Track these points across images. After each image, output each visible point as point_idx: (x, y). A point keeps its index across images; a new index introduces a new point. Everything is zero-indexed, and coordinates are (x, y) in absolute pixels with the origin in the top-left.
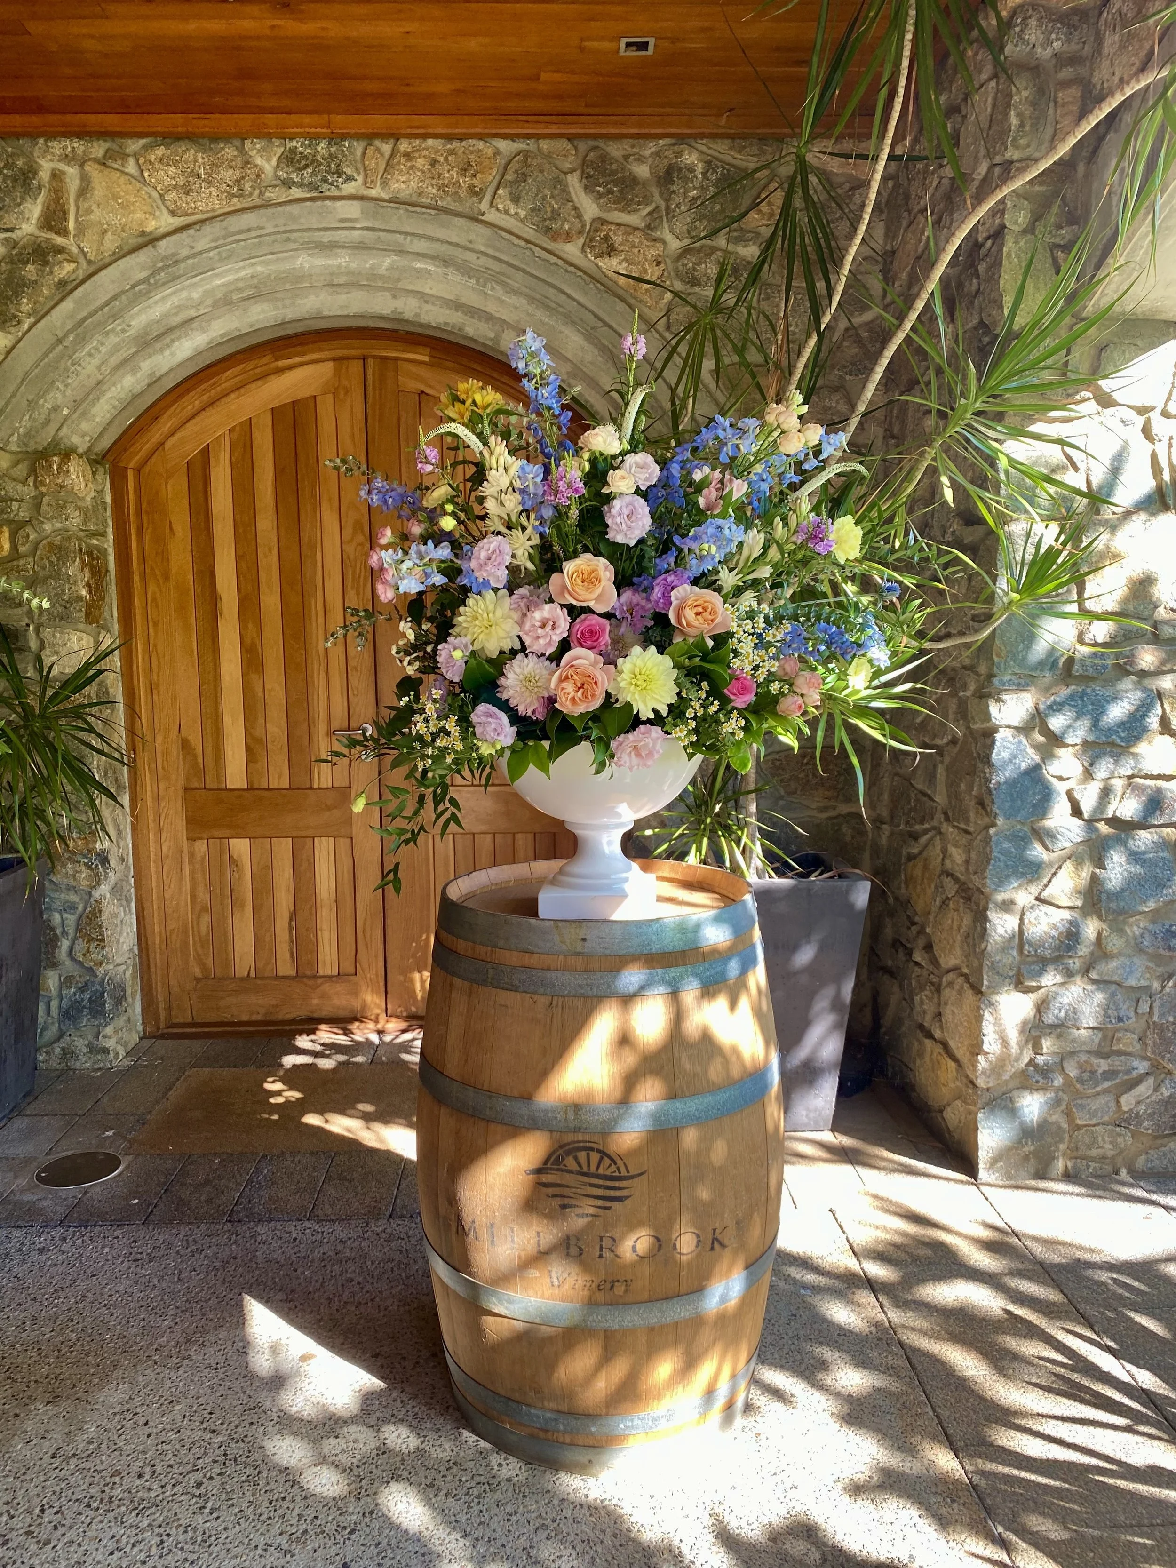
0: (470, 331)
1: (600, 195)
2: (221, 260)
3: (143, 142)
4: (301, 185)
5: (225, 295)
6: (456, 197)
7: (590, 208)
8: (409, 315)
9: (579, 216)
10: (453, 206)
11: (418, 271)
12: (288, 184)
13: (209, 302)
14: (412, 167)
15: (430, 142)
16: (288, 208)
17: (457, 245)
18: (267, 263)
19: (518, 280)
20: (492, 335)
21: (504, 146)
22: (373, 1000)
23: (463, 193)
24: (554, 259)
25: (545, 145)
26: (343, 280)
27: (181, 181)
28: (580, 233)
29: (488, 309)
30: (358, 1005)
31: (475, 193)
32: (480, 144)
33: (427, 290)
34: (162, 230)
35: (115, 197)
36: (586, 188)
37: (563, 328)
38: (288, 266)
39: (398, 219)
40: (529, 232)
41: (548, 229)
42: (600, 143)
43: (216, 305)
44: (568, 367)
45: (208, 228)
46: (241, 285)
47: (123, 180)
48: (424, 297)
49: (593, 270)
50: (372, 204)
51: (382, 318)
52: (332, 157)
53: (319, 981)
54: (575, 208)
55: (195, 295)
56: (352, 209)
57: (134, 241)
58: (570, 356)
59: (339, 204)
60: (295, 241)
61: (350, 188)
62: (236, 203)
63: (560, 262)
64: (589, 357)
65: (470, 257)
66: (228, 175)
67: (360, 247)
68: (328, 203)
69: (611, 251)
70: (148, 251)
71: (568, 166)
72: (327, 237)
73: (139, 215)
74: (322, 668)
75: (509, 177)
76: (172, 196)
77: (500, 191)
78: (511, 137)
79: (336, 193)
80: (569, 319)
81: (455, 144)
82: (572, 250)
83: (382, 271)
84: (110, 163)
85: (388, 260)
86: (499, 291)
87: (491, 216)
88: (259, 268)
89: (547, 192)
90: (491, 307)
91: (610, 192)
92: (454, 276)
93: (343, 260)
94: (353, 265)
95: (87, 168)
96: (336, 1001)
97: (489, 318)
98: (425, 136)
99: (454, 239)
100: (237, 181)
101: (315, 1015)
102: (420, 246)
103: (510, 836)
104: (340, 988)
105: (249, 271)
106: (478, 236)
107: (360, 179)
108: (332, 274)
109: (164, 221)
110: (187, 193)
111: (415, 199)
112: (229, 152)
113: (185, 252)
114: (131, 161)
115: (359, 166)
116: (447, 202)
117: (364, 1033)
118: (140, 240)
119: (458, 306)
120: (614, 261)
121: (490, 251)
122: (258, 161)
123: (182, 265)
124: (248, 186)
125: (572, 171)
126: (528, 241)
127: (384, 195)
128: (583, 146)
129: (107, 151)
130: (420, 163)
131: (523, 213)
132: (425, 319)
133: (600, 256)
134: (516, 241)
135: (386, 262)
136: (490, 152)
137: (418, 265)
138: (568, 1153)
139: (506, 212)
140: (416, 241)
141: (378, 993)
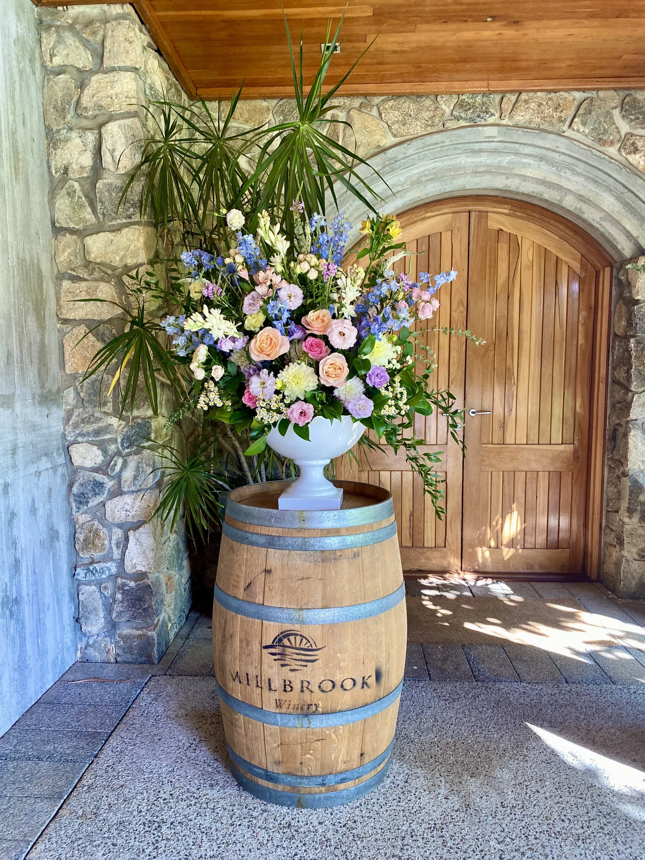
0: (546, 196)
1: (632, 120)
2: (419, 159)
3: (382, 98)
4: (465, 119)
5: (418, 179)
6: (551, 123)
7: (624, 127)
8: (513, 188)
9: (619, 132)
10: (550, 128)
11: (523, 164)
12: (458, 119)
13: (409, 182)
14: (528, 108)
15: (539, 94)
16: (459, 131)
17: (549, 149)
18: (442, 161)
19: (581, 167)
20: (558, 198)
21: (579, 95)
22: (455, 562)
23: (555, 121)
24: (603, 156)
25: (601, 94)
26: (481, 169)
27: (401, 118)
28: (619, 141)
29: (562, 184)
30: (445, 563)
31: (561, 120)
32: (566, 95)
33: (528, 174)
34: (388, 145)
35: (366, 128)
36: (624, 116)
37: (602, 193)
38: (453, 162)
39: (519, 136)
40: (589, 141)
41: (600, 139)
42: (632, 92)
43: (412, 184)
44: (602, 215)
45: (414, 143)
46: (427, 173)
47: (371, 118)
48: (524, 178)
49: (624, 161)
50: (504, 128)
51: (497, 190)
52: (484, 104)
53: (425, 550)
54: (617, 128)
55: (402, 179)
56: (493, 131)
57: (373, 151)
58: (605, 208)
59: (486, 128)
60: (459, 149)
61: (491, 120)
62: (429, 130)
63: (607, 157)
64: (617, 209)
65: (556, 155)
66: (426, 115)
67: (495, 151)
68: (480, 128)
69: (636, 150)
70: (382, 155)
71: (613, 105)
72: (477, 146)
73: (378, 137)
74: (436, 379)
75: (581, 111)
76: (396, 126)
77: (576, 120)
78: (584, 90)
79: (483, 123)
80: (609, 189)
81: (553, 95)
82: (612, 151)
83: (504, 164)
84: (363, 110)
85: (508, 158)
86: (569, 173)
87: (569, 133)
88: (438, 164)
89: (602, 119)
90: (563, 183)
91: (637, 118)
92: (544, 166)
93: (484, 159)
94: (488, 162)
95: (351, 113)
96: (434, 562)
97: (560, 188)
98: (536, 91)
99: (548, 146)
100: (431, 118)
101: (422, 569)
102: (528, 150)
103: (535, 473)
104: (436, 554)
105: (432, 166)
106: (562, 144)
107: (497, 115)
108: (477, 166)
109: (390, 140)
110: (404, 125)
111: (526, 125)
112: (428, 102)
113: (401, 156)
114: (375, 108)
115: (498, 108)
116: (545, 126)
117: (455, 579)
118: (377, 150)
119: (543, 182)
120: (637, 156)
121: (568, 152)
122: (443, 107)
123: (398, 163)
124: (437, 120)
125: (616, 108)
126: (589, 147)
127: (510, 123)
128: (622, 94)
129: (361, 104)
130: (533, 105)
131: (587, 131)
132: (522, 190)
133: (629, 153)
134: (583, 146)
135: (506, 160)
136: (571, 98)
137: (525, 160)
139: (578, 131)
140: (526, 147)
141: (457, 558)
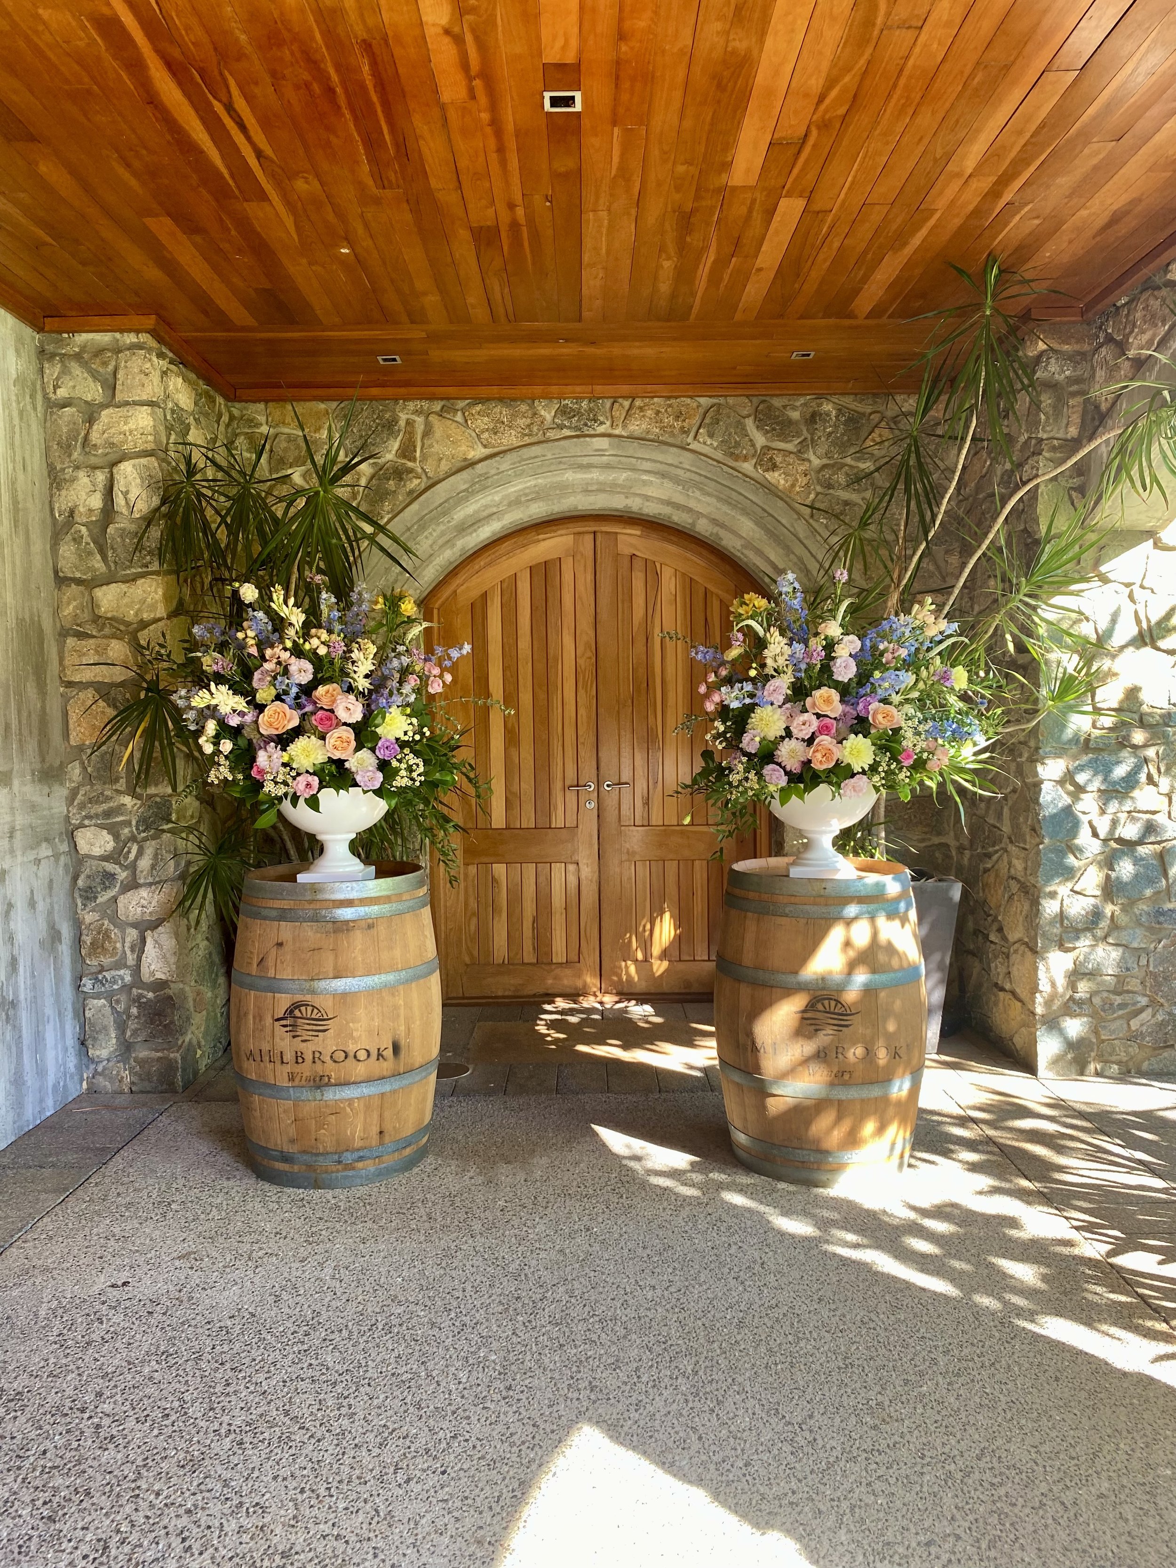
0: (675, 518)
1: (767, 432)
2: (516, 476)
3: (467, 401)
4: (569, 428)
5: (517, 498)
6: (672, 434)
7: (760, 440)
8: (635, 509)
9: (753, 445)
10: (670, 440)
11: (644, 481)
12: (561, 427)
13: (505, 503)
14: (644, 416)
15: (656, 400)
16: (562, 443)
17: (671, 465)
18: (545, 478)
19: (711, 487)
20: (690, 521)
21: (704, 401)
22: (591, 981)
23: (676, 431)
24: (736, 473)
25: (731, 401)
26: (594, 487)
27: (491, 426)
28: (753, 456)
29: (690, 506)
30: (579, 984)
31: (684, 431)
32: (688, 401)
33: (650, 494)
34: (477, 457)
35: (448, 437)
36: (758, 427)
37: (739, 517)
38: (559, 479)
39: (633, 448)
40: (719, 455)
41: (732, 454)
42: (768, 398)
43: (510, 505)
44: (743, 542)
45: (509, 456)
46: (527, 491)
47: (454, 424)
48: (647, 498)
49: (761, 480)
50: (616, 440)
51: (617, 510)
52: (591, 410)
53: (553, 967)
54: (751, 440)
55: (497, 498)
56: (603, 443)
57: (459, 465)
58: (744, 535)
59: (594, 440)
60: (564, 463)
61: (601, 429)
62: (527, 440)
63: (740, 475)
64: (757, 536)
65: (680, 472)
66: (522, 422)
67: (607, 467)
68: (588, 439)
69: (774, 467)
70: (469, 470)
71: (746, 413)
72: (585, 460)
73: (464, 448)
74: (560, 743)
75: (707, 421)
76: (485, 435)
77: (701, 431)
78: (710, 397)
79: (592, 432)
80: (745, 512)
81: (673, 401)
82: (748, 467)
83: (620, 482)
84: (445, 414)
85: (625, 475)
86: (698, 494)
87: (694, 446)
88: (540, 481)
89: (732, 430)
90: (692, 504)
91: (774, 429)
92: (668, 484)
93: (595, 475)
94: (602, 478)
95: (430, 418)
96: (566, 982)
97: (690, 510)
98: (653, 397)
99: (670, 462)
100: (529, 426)
101: (550, 992)
102: (647, 466)
103: (690, 863)
104: (568, 972)
105: (533, 483)
106: (686, 459)
107: (608, 423)
108: (587, 484)
109: (480, 451)
110: (495, 433)
111: (643, 435)
112: (524, 407)
113: (493, 472)
114: (459, 413)
115: (608, 415)
116: (665, 438)
117: (589, 1002)
118: (463, 464)
119: (669, 503)
120: (776, 474)
121: (694, 469)
122: (543, 413)
123: (490, 480)
124: (535, 429)
125: (748, 416)
126: (718, 462)
127: (624, 433)
128: (755, 400)
129: (443, 407)
130: (649, 413)
131: (715, 444)
132: (646, 511)
133: (767, 470)
134: (711, 462)
135: (623, 476)
136: (695, 405)
137: (645, 477)
138: (818, 1001)
139: (705, 443)
140: (644, 462)
141: (595, 976)
